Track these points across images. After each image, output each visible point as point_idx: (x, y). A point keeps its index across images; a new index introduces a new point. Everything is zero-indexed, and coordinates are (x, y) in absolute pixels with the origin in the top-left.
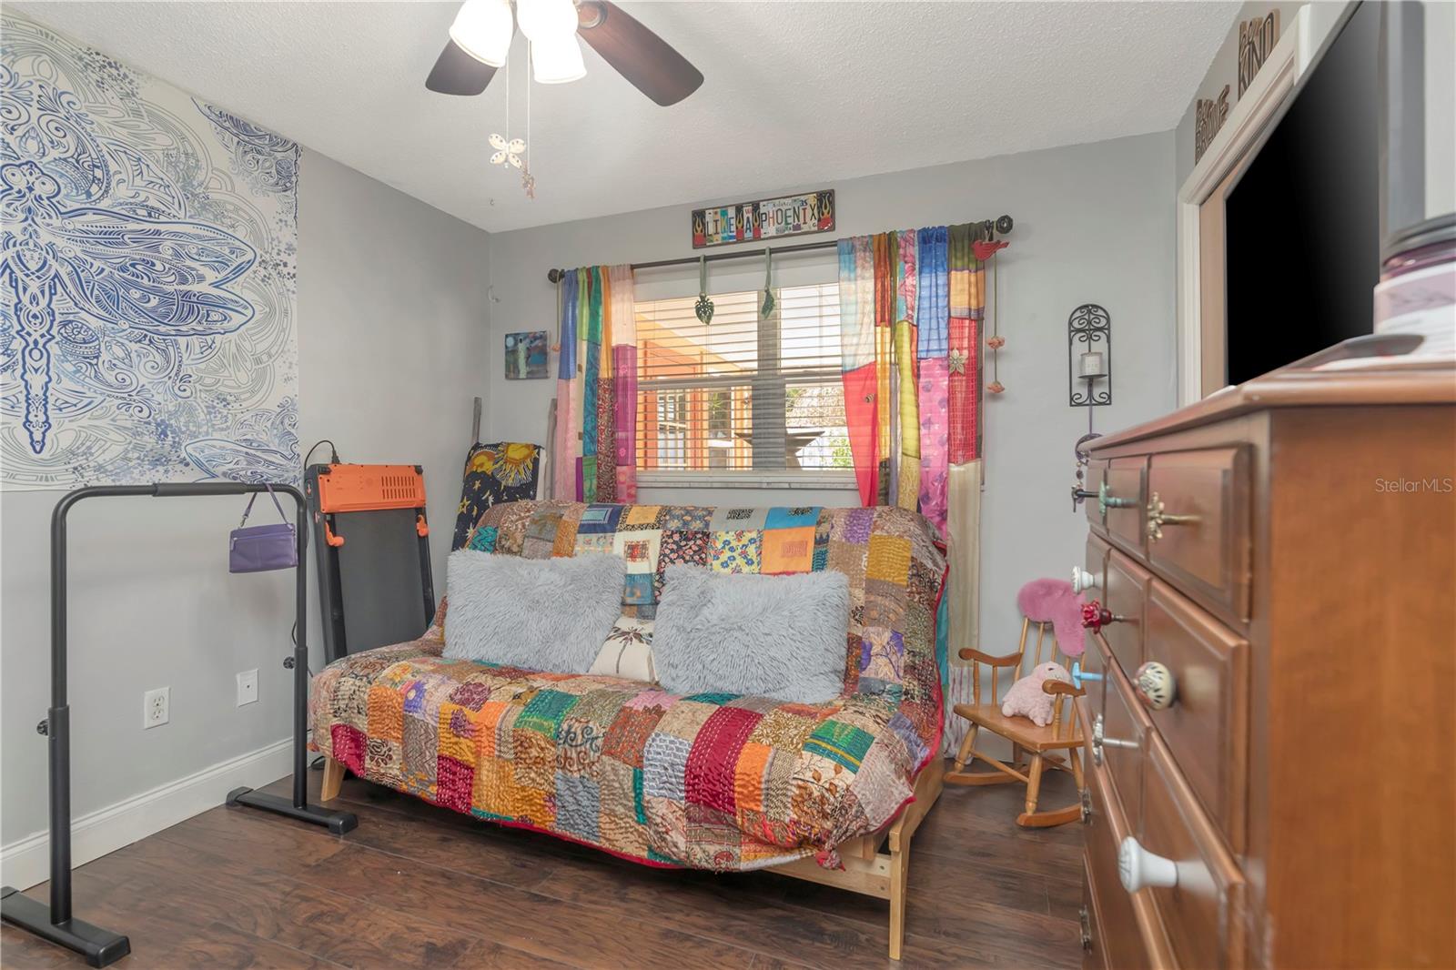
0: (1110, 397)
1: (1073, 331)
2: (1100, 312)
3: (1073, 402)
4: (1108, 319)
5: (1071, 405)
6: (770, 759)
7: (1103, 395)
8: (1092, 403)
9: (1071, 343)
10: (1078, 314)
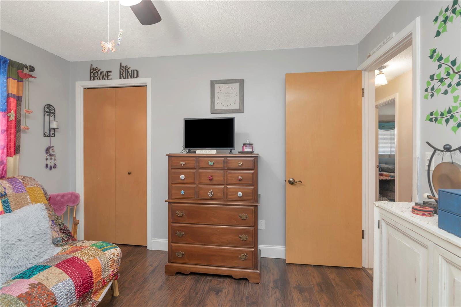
0: (54, 135)
1: (45, 112)
2: (53, 108)
3: (45, 135)
4: (55, 110)
5: (44, 136)
6: (99, 260)
7: (53, 134)
8: (50, 136)
9: (44, 116)
10: (46, 107)
